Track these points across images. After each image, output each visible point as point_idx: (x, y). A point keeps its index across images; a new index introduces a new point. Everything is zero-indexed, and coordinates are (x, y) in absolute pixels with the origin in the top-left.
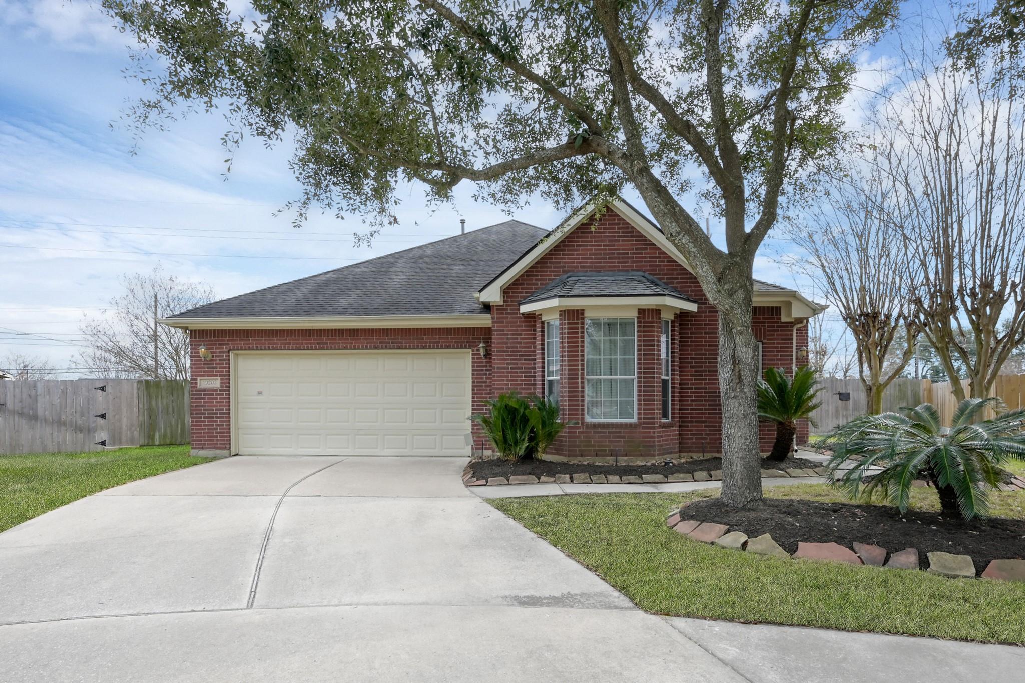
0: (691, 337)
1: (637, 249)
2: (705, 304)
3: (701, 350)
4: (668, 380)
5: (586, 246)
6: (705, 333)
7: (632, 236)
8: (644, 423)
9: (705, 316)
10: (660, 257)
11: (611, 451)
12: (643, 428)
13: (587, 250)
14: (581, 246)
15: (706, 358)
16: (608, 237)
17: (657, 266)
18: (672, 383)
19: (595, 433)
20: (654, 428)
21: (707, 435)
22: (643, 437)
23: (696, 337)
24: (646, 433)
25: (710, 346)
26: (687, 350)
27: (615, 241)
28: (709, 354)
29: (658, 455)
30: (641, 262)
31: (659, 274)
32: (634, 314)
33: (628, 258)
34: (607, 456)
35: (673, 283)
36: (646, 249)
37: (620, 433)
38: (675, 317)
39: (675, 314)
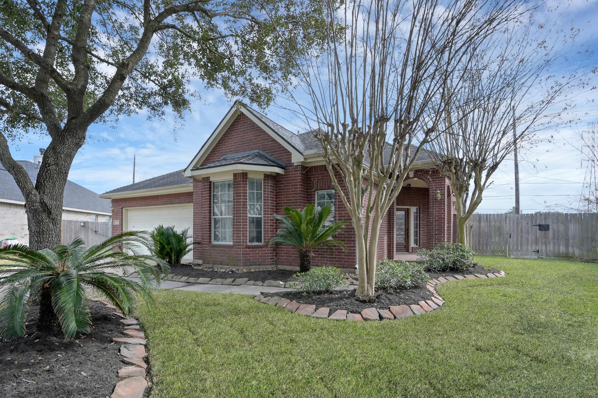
0: (284, 189)
1: (256, 136)
2: (292, 166)
3: (289, 197)
4: (261, 218)
5: (232, 138)
6: (292, 186)
7: (254, 128)
8: (236, 245)
9: (292, 174)
10: (267, 139)
11: (221, 261)
12: (236, 248)
13: (232, 141)
14: (230, 139)
15: (292, 203)
16: (242, 131)
17: (266, 145)
18: (264, 220)
19: (214, 250)
20: (240, 248)
21: (292, 254)
22: (236, 254)
23: (286, 189)
24: (236, 251)
25: (294, 194)
26: (282, 198)
27: (245, 133)
28: (294, 200)
29: (243, 266)
30: (258, 144)
31: (267, 150)
32: (231, 177)
33: (251, 142)
34: (218, 264)
35: (274, 155)
36: (260, 135)
37: (225, 251)
38: (265, 177)
39: (265, 175)
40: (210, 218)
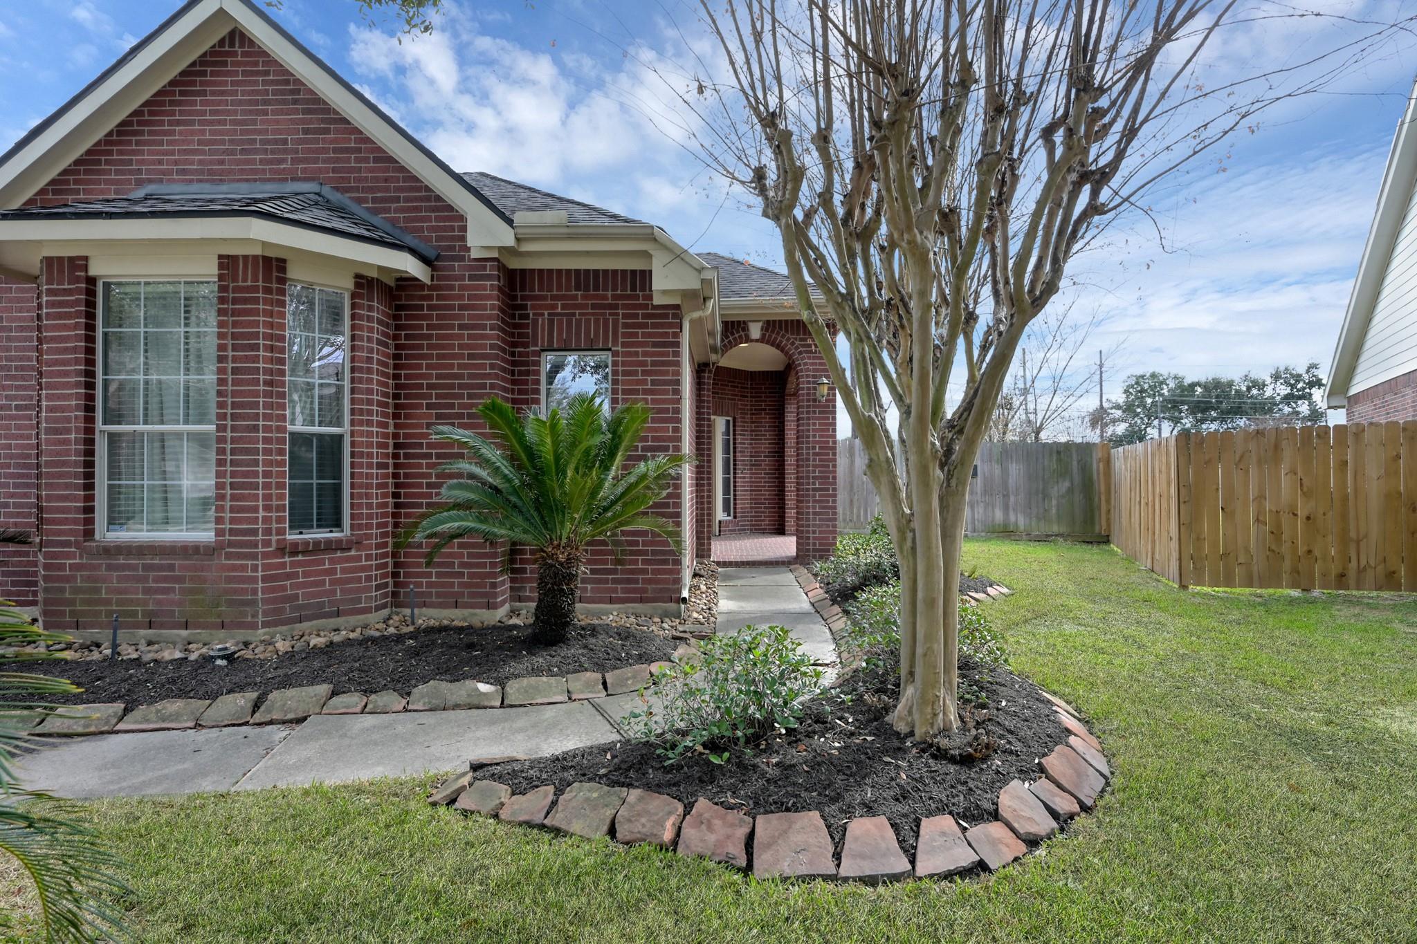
0: (429, 337)
1: (306, 131)
2: (462, 259)
3: (451, 366)
4: (341, 437)
5: (192, 123)
6: (461, 327)
7: (295, 102)
8: (231, 544)
9: (462, 288)
10: (359, 150)
11: (147, 613)
12: (229, 556)
13: (193, 133)
14: (178, 123)
15: (461, 386)
16: (240, 103)
17: (351, 170)
18: (353, 444)
19: (110, 567)
20: (254, 556)
21: (463, 565)
22: (230, 580)
23: (439, 337)
24: (234, 568)
25: (471, 356)
26: (419, 367)
27: (258, 112)
28: (471, 376)
29: (266, 624)
30: (316, 161)
31: (357, 189)
32: (210, 269)
33: (285, 151)
34: (137, 626)
35: (388, 210)
36: (327, 131)
37: (171, 568)
38: (358, 285)
39: (358, 276)
40: (89, 431)
